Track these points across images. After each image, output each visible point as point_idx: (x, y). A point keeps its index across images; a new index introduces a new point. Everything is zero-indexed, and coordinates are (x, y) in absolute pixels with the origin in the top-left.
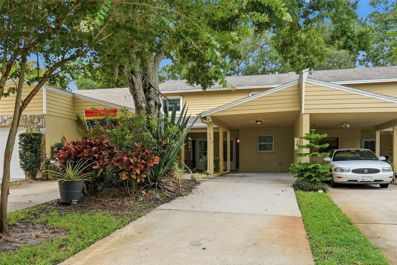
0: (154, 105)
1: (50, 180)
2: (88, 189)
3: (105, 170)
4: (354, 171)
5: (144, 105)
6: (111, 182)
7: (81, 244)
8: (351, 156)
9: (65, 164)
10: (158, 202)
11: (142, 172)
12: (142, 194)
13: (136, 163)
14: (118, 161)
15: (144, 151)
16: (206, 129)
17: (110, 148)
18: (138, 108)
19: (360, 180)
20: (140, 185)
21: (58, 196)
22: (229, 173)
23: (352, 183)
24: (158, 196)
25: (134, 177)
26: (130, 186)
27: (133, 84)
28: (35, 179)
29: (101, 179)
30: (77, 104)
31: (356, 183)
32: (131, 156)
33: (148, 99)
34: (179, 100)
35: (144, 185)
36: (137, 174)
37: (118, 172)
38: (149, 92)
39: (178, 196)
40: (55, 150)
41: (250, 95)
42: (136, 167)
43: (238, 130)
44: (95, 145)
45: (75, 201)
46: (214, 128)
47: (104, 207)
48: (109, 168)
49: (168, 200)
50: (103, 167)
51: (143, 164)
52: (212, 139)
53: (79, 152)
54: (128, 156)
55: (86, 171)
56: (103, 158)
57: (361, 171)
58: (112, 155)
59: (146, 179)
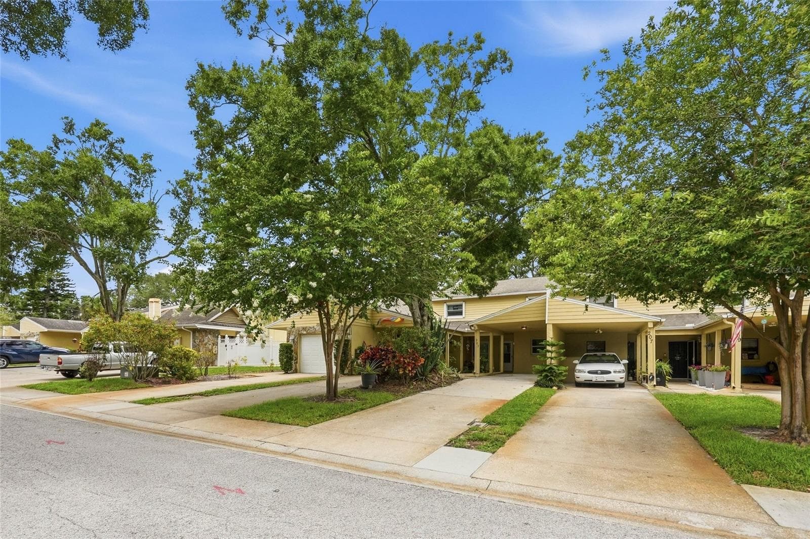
0: (426, 320)
1: (354, 375)
2: (379, 380)
3: (389, 367)
4: (590, 372)
5: (419, 320)
6: (394, 376)
7: (373, 404)
8: (598, 358)
9: (365, 362)
10: (422, 389)
11: (412, 369)
12: (413, 384)
13: (409, 362)
14: (397, 361)
15: (414, 354)
16: (474, 333)
17: (393, 352)
18: (415, 322)
19: (594, 380)
20: (412, 378)
21: (361, 383)
22: (502, 373)
23: (588, 382)
24: (424, 386)
25: (407, 372)
26: (405, 378)
27: (412, 305)
28: (344, 375)
29: (387, 373)
30: (374, 315)
31: (591, 382)
32: (406, 358)
33: (422, 316)
34: (462, 305)
35: (415, 377)
36: (409, 370)
37: (398, 367)
38: (423, 310)
39: (438, 387)
40: (358, 352)
41: (527, 299)
42: (409, 365)
43: (513, 334)
44: (384, 350)
45: (371, 387)
46: (481, 333)
47: (388, 391)
48: (393, 367)
49: (431, 388)
50: (388, 365)
51: (413, 363)
52: (479, 344)
53: (374, 355)
54: (404, 358)
55: (377, 368)
56: (388, 359)
57: (595, 372)
58: (394, 357)
59: (416, 374)
